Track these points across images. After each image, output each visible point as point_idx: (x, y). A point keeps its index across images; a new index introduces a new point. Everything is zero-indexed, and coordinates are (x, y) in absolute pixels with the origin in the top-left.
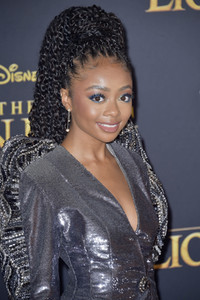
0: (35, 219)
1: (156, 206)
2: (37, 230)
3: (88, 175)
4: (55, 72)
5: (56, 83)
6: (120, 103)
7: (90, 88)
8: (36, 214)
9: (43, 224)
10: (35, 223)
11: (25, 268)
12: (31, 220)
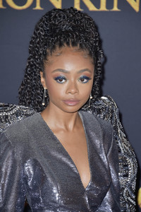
0: (6, 170)
1: (127, 166)
2: (7, 178)
3: (55, 139)
4: (37, 59)
5: (38, 68)
6: (79, 83)
8: (7, 166)
9: (13, 173)
10: (6, 173)
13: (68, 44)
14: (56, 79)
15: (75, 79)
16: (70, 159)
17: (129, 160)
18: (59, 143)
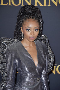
3: (25, 50)
4: (20, 22)
7: (26, 27)
9: (11, 62)
11: (6, 72)
12: (8, 60)
13: (31, 18)
14: (27, 30)
15: (33, 30)
16: (31, 57)
17: (51, 57)
18: (27, 51)
